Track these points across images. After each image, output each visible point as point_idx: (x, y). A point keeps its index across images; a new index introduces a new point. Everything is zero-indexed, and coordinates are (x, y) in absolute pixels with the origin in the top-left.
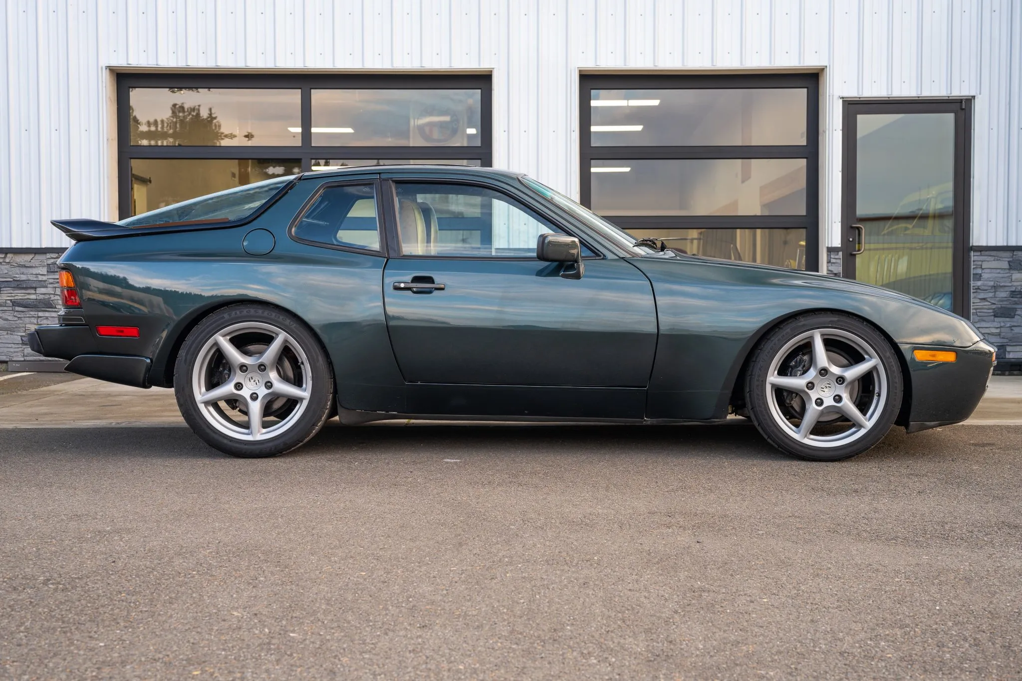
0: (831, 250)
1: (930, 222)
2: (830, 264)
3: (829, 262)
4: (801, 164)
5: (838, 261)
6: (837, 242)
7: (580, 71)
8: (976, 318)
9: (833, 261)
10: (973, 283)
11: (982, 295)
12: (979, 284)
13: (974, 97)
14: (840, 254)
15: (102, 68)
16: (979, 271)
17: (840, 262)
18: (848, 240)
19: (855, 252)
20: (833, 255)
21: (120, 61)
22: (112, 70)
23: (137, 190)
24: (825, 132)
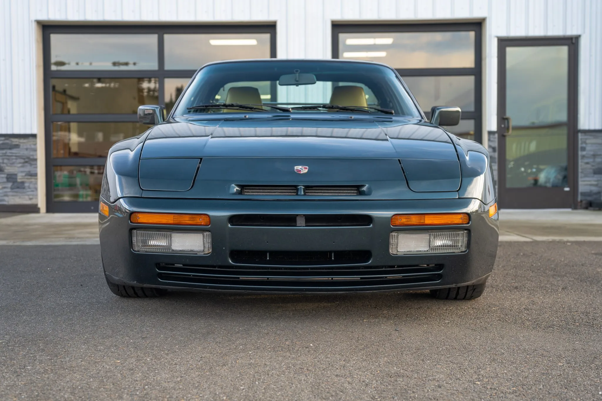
0: (490, 133)
2: (490, 142)
3: (489, 140)
4: (471, 79)
6: (494, 127)
7: (332, 22)
8: (583, 175)
9: (492, 139)
10: (580, 153)
11: (586, 160)
12: (584, 153)
13: (580, 36)
14: (496, 135)
15: (32, 21)
16: (584, 145)
17: (496, 140)
18: (501, 126)
19: (506, 134)
20: (491, 136)
21: (44, 17)
22: (39, 22)
23: (70, 104)
24: (486, 58)
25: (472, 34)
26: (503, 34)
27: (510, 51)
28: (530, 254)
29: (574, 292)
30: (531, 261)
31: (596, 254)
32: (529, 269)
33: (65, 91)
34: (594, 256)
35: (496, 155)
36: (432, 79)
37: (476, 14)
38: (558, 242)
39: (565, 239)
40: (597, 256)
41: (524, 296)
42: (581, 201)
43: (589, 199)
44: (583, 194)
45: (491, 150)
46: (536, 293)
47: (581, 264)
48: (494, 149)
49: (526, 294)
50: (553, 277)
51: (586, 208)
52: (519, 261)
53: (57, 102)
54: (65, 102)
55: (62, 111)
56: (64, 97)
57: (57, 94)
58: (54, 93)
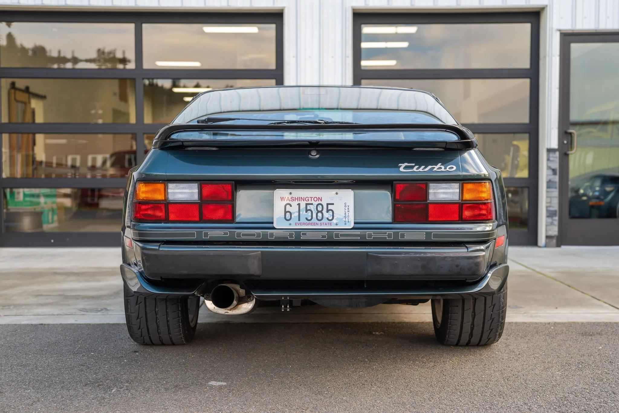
0: (549, 151)
1: (610, 127)
2: (549, 162)
3: (548, 160)
4: (526, 83)
5: (555, 159)
6: (554, 144)
7: (354, 10)
9: (551, 159)
14: (557, 154)
17: (557, 160)
18: (563, 143)
19: (570, 152)
20: (551, 155)
23: (34, 103)
24: (545, 57)
25: (527, 27)
26: (567, 27)
27: (576, 48)
33: (27, 88)
35: (556, 178)
36: (460, 83)
45: (551, 172)
48: (554, 171)
53: (17, 101)
54: (27, 101)
55: (24, 112)
56: (26, 95)
57: (17, 92)
58: (13, 91)
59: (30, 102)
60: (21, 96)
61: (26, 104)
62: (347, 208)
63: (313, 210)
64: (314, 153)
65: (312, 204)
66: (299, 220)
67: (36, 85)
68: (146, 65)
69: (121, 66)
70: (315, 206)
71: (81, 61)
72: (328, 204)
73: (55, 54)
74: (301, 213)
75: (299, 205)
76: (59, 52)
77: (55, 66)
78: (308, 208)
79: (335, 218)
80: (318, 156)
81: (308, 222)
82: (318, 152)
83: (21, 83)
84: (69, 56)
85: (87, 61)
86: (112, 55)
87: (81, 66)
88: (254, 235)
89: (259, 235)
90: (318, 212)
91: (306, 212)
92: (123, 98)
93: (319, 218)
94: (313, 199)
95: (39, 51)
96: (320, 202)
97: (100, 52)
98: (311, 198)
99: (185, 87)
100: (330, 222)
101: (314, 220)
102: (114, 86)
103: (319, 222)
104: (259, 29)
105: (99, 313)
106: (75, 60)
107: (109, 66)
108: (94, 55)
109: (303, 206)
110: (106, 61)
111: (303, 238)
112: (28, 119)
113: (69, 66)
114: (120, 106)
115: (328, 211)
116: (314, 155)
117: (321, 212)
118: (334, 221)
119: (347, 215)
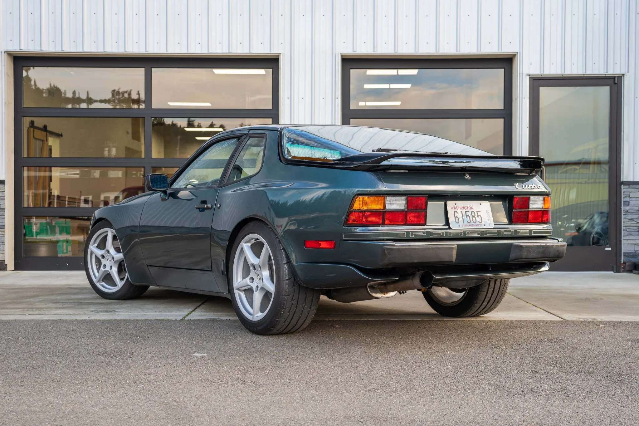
4: (500, 122)
7: (342, 56)
8: (626, 233)
10: (624, 208)
11: (630, 217)
12: (628, 208)
13: (623, 75)
15: (2, 52)
16: (628, 199)
21: (14, 48)
22: (9, 54)
23: (52, 141)
24: (516, 99)
25: (500, 72)
26: (536, 71)
27: (544, 92)
28: (556, 340)
29: (600, 397)
30: (555, 349)
31: (632, 341)
32: (551, 361)
33: (45, 127)
34: (630, 344)
37: (506, 50)
38: (590, 322)
39: (600, 317)
40: (633, 343)
41: (539, 404)
42: (624, 263)
43: (634, 260)
44: (627, 255)
46: (555, 400)
47: (612, 355)
49: (542, 400)
50: (577, 374)
51: (630, 271)
52: (541, 350)
53: (36, 139)
54: (45, 139)
55: (42, 149)
56: (45, 133)
57: (36, 130)
58: (32, 129)
59: (47, 140)
60: (39, 134)
61: (44, 141)
62: (488, 214)
63: (469, 215)
64: (468, 175)
65: (468, 211)
66: (464, 223)
67: (53, 124)
68: (155, 105)
69: (136, 106)
70: (471, 212)
71: (96, 101)
72: (477, 212)
73: (69, 95)
74: (464, 218)
75: (461, 212)
76: (74, 93)
77: (70, 106)
78: (467, 214)
79: (483, 221)
80: (470, 178)
81: (469, 224)
82: (470, 175)
83: (39, 122)
84: (84, 97)
85: (101, 101)
86: (126, 95)
87: (95, 106)
88: (440, 234)
89: (443, 233)
90: (473, 217)
91: (467, 217)
92: (136, 136)
93: (474, 221)
94: (468, 208)
95: (54, 92)
96: (472, 210)
97: (115, 93)
98: (467, 207)
99: (199, 126)
100: (480, 224)
101: (472, 223)
102: (127, 124)
103: (475, 224)
104: (265, 71)
105: (108, 314)
106: (90, 101)
107: (124, 106)
108: (109, 96)
109: (464, 213)
110: (120, 101)
111: (468, 235)
112: (46, 154)
113: (84, 106)
114: (133, 145)
115: (478, 216)
116: (468, 177)
117: (474, 217)
118: (483, 223)
119: (489, 219)
